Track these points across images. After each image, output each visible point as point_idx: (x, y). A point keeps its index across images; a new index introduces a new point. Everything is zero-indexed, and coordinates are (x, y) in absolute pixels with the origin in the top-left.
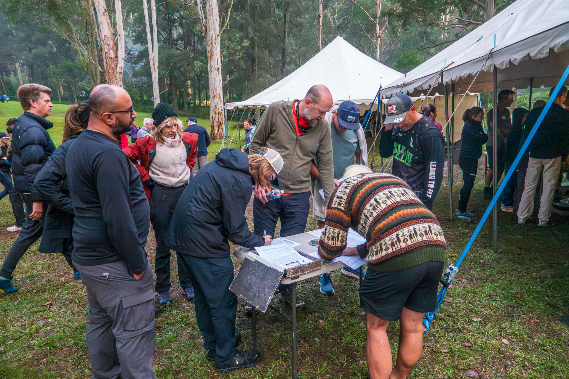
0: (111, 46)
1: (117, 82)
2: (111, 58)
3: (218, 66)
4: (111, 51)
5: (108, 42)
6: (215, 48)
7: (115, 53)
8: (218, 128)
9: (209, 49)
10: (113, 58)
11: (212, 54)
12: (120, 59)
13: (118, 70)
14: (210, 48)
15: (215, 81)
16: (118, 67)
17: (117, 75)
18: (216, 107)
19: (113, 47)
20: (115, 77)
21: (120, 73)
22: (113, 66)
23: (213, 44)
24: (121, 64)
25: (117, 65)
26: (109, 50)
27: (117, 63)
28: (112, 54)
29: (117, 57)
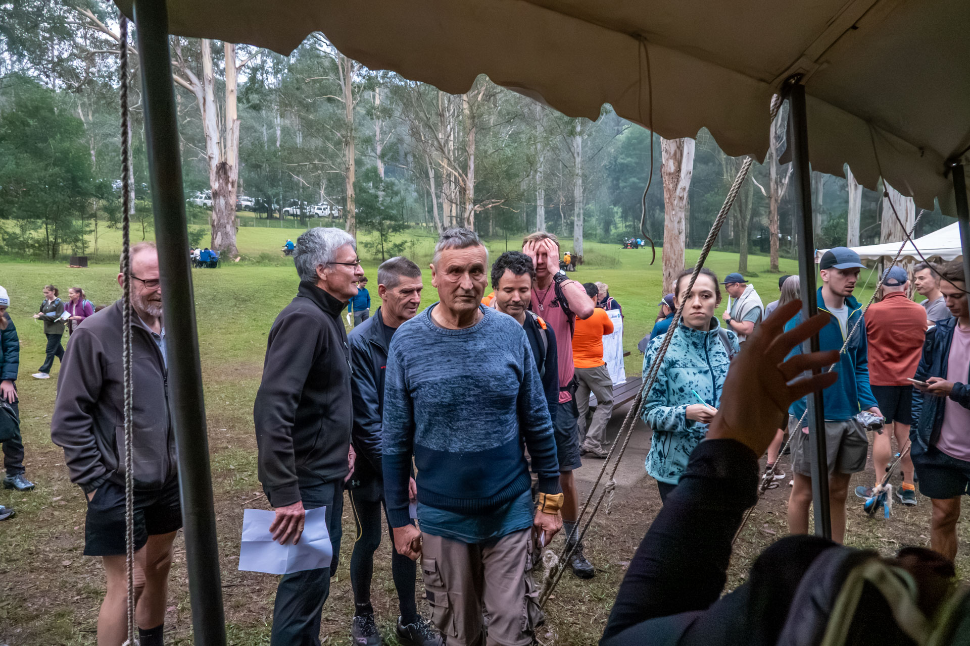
0: (672, 152)
1: (674, 213)
2: (670, 174)
4: (671, 162)
5: (668, 148)
7: (677, 163)
10: (673, 174)
12: (683, 174)
13: (679, 192)
16: (679, 187)
17: (675, 202)
19: (675, 154)
20: (672, 204)
21: (681, 198)
22: (671, 186)
24: (685, 182)
25: (677, 185)
26: (667, 160)
27: (678, 181)
28: (671, 166)
29: (679, 170)
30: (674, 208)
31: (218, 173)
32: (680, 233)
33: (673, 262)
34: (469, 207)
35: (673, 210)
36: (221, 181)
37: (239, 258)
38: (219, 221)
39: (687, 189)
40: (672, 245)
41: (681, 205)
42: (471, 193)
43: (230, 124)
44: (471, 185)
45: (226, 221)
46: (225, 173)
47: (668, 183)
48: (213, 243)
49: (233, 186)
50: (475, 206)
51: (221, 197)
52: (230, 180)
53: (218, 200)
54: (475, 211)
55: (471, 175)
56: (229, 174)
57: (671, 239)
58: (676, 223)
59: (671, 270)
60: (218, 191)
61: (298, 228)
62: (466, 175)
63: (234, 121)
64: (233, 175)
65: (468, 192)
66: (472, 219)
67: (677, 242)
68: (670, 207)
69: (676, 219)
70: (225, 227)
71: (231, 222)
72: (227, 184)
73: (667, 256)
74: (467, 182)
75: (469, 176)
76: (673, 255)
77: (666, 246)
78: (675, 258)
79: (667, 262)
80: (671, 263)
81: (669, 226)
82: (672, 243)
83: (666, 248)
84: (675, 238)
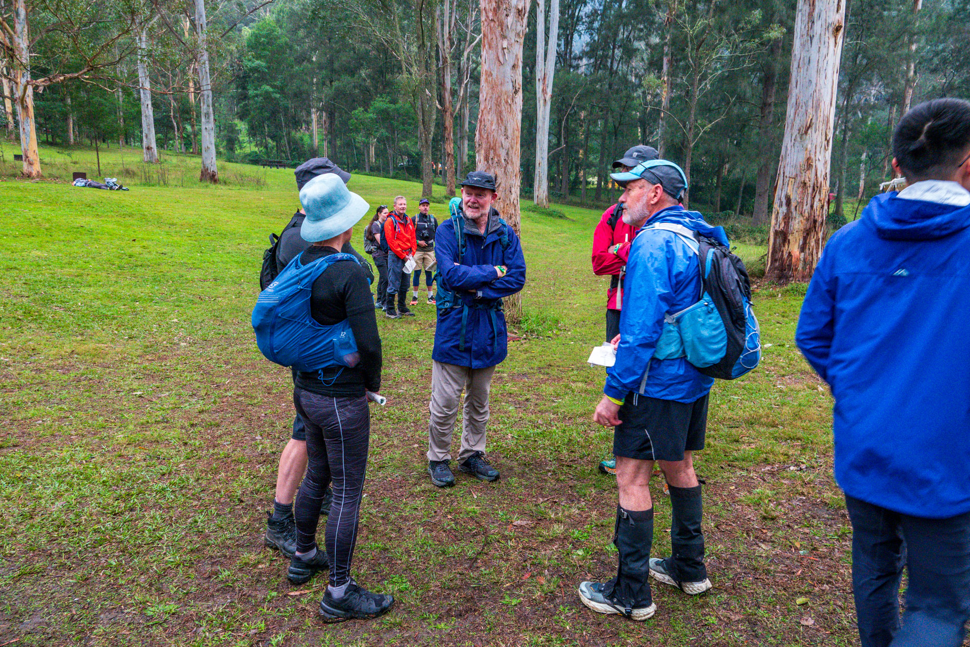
1: (505, 45)
3: (838, 18)
8: (805, 239)
15: (818, 71)
17: (510, 20)
18: (809, 166)
20: (501, 24)
21: (519, 12)
30: (507, 33)
32: (516, 92)
33: (503, 153)
34: (23, 79)
35: (504, 37)
40: (500, 114)
41: (519, 28)
42: (24, 57)
44: (22, 44)
50: (33, 77)
55: (21, 27)
57: (498, 104)
58: (508, 68)
65: (19, 55)
66: (30, 102)
67: (511, 112)
69: (509, 59)
73: (491, 140)
74: (15, 36)
75: (18, 27)
76: (502, 138)
77: (489, 119)
78: (506, 144)
79: (492, 152)
80: (499, 156)
81: (494, 73)
82: (501, 112)
83: (488, 124)
84: (507, 102)
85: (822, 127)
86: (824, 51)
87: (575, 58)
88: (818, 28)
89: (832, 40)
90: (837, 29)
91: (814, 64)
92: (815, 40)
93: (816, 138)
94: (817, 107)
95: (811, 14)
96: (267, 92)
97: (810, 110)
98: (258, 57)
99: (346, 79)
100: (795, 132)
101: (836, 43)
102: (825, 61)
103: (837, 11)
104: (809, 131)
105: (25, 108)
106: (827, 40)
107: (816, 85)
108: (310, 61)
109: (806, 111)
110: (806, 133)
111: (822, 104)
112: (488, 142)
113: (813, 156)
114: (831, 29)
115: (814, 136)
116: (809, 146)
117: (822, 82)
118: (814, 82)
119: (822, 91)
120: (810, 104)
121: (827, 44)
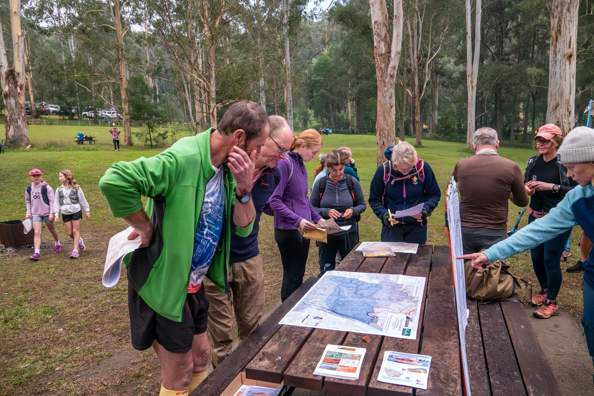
0: (383, 35)
1: (386, 90)
2: (381, 55)
3: (570, 50)
4: (382, 44)
5: (379, 31)
6: (568, 19)
7: (387, 46)
9: (554, 22)
10: (384, 55)
11: (559, 31)
12: (393, 55)
13: (389, 71)
14: (556, 20)
15: (561, 78)
16: (390, 66)
17: (387, 80)
19: (385, 37)
20: (384, 82)
21: (392, 76)
22: (383, 66)
23: (565, 11)
24: (395, 62)
25: (388, 64)
26: (379, 42)
27: (389, 61)
28: (382, 48)
29: (389, 51)
30: (387, 85)
31: (7, 78)
32: (391, 107)
33: (386, 132)
34: (213, 105)
35: (385, 86)
36: (10, 85)
37: (29, 146)
38: (11, 117)
39: (397, 68)
40: (385, 118)
41: (392, 82)
42: (213, 95)
43: (15, 40)
44: (213, 89)
45: (17, 117)
46: (14, 78)
47: (379, 63)
48: (7, 134)
49: (21, 89)
50: (217, 103)
51: (11, 98)
52: (19, 84)
53: (8, 101)
54: (217, 108)
55: (213, 82)
56: (18, 79)
57: (384, 113)
58: (388, 98)
59: (385, 140)
60: (8, 93)
61: (92, 125)
62: (210, 82)
63: (19, 37)
64: (21, 81)
65: (211, 94)
66: (215, 114)
67: (389, 115)
68: (383, 84)
69: (388, 95)
70: (17, 122)
71: (21, 117)
72: (16, 86)
73: (381, 127)
74: (211, 86)
75: (212, 82)
76: (386, 126)
77: (380, 119)
78: (388, 128)
79: (382, 132)
80: (384, 134)
81: (382, 101)
82: (385, 116)
83: (380, 121)
84: (387, 112)
85: (564, 105)
86: (563, 68)
87: (506, 55)
88: (559, 56)
89: (567, 63)
90: (570, 56)
91: (558, 75)
92: (558, 63)
93: (562, 111)
94: (561, 96)
95: (555, 51)
96: (323, 93)
97: (557, 98)
98: (319, 75)
99: (365, 82)
100: (551, 109)
101: (570, 63)
102: (565, 73)
103: (570, 47)
104: (558, 108)
105: (213, 117)
106: (564, 62)
107: (560, 85)
108: (346, 73)
109: (556, 98)
110: (556, 109)
111: (564, 94)
112: (380, 128)
113: (560, 120)
114: (566, 57)
115: (561, 110)
116: (558, 115)
117: (563, 83)
118: (559, 84)
119: (564, 88)
120: (558, 94)
121: (564, 64)
